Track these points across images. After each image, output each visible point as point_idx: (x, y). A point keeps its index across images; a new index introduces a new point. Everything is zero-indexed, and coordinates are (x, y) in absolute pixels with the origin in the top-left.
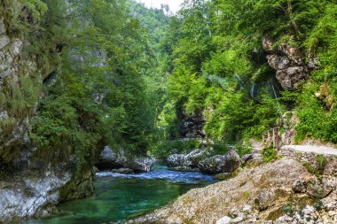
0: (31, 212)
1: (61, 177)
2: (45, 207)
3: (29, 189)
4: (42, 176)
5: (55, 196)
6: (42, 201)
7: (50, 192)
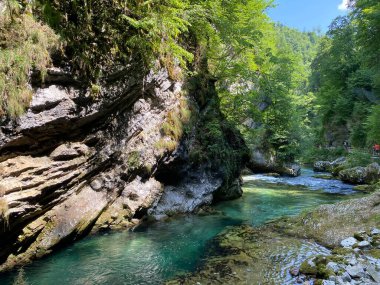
0: (191, 209)
1: (213, 183)
2: (201, 206)
3: (190, 192)
4: (199, 182)
5: (209, 198)
6: (198, 201)
7: (204, 195)
